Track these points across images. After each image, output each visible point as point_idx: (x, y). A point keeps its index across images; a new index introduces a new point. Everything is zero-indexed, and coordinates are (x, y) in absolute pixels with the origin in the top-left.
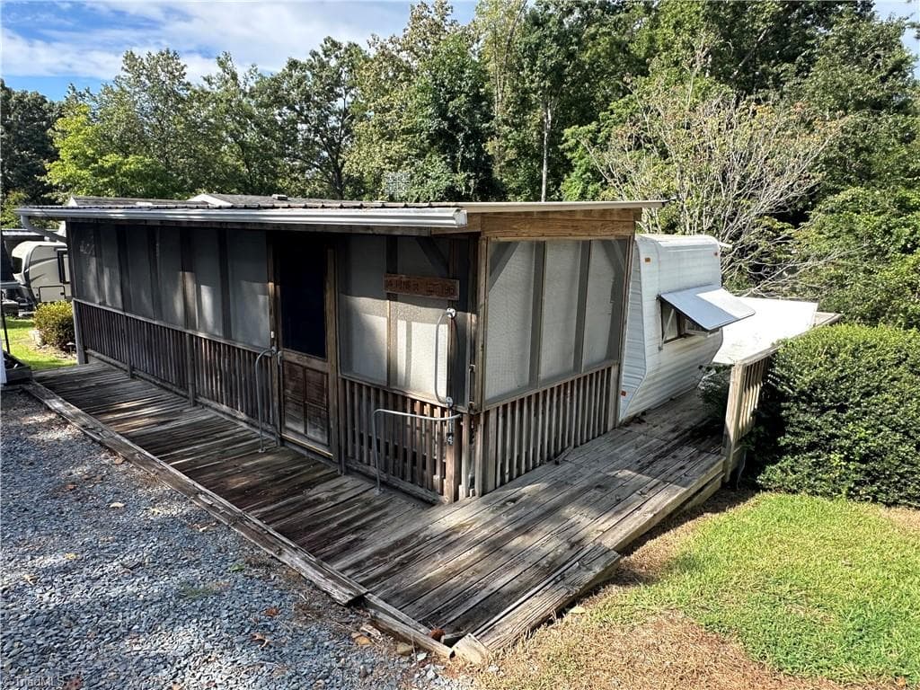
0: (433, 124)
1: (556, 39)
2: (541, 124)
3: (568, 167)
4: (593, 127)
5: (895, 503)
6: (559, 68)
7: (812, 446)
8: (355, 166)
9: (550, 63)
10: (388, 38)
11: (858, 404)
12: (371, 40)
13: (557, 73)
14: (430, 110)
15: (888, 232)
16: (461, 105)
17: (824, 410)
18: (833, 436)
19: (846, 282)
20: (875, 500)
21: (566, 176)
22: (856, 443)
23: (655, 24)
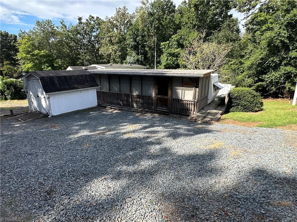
0: (133, 43)
1: (157, 19)
2: (154, 41)
3: (162, 53)
4: (168, 42)
5: (248, 112)
6: (158, 27)
7: (236, 105)
8: (103, 52)
9: (156, 26)
10: (111, 17)
11: (242, 99)
12: (106, 18)
13: (158, 28)
14: (132, 40)
15: (238, 69)
16: (140, 39)
17: (238, 100)
18: (239, 103)
19: (230, 79)
20: (245, 112)
21: (161, 55)
22: (243, 104)
23: (182, 17)
